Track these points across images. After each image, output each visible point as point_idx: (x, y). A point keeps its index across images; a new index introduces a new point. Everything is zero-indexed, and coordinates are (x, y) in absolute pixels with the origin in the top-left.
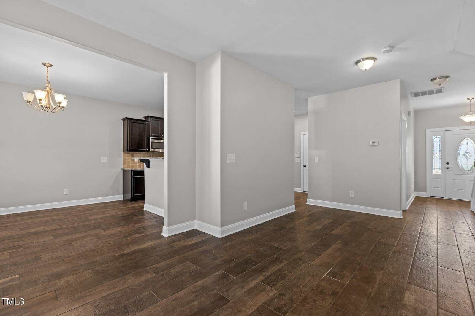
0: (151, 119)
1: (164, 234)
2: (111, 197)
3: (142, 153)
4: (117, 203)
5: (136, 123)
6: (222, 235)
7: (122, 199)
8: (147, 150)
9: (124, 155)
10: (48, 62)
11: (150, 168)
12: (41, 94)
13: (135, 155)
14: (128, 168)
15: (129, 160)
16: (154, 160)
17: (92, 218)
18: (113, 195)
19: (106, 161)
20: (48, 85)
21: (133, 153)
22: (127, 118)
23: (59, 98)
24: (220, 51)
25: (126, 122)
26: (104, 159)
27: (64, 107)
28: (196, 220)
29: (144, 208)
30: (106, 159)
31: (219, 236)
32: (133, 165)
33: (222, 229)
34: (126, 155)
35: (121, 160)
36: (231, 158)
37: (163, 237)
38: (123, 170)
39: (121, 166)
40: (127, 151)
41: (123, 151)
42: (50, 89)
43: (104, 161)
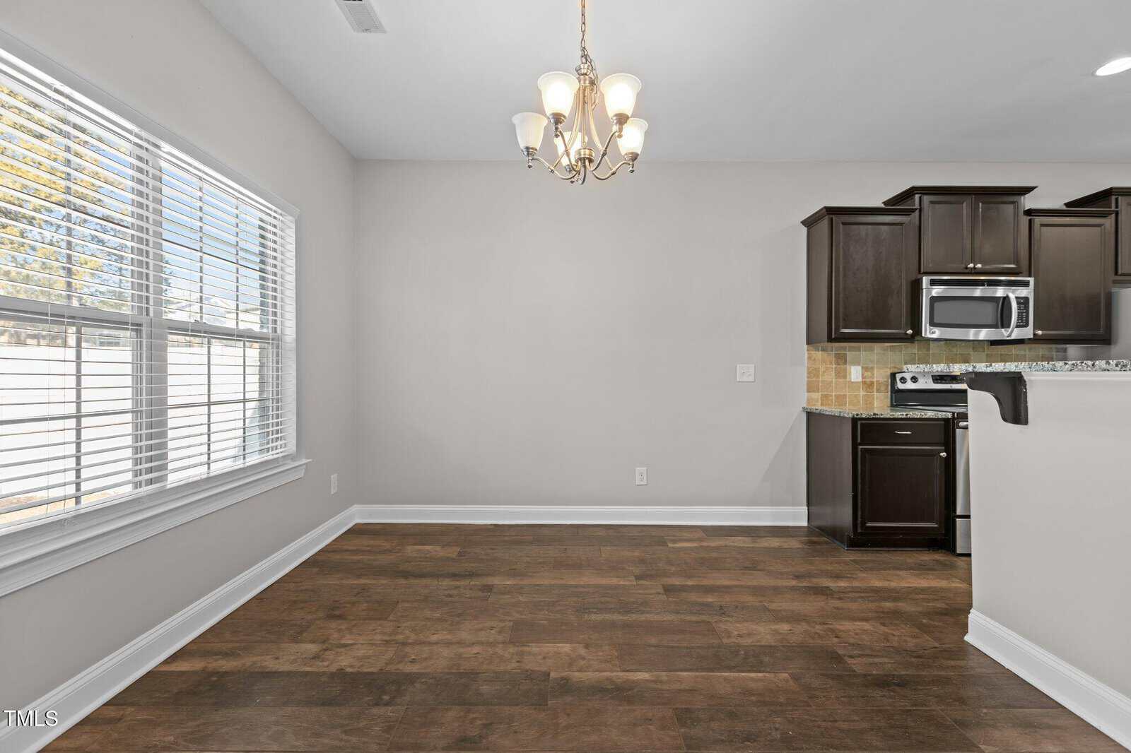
0: (926, 199)
3: (878, 347)
5: (861, 227)
8: (910, 332)
9: (809, 358)
11: (1026, 423)
13: (850, 355)
14: (824, 408)
15: (830, 376)
16: (1050, 376)
18: (773, 504)
19: (751, 379)
21: (845, 349)
22: (831, 211)
25: (824, 224)
26: (746, 372)
27: (635, 157)
29: (966, 632)
30: (752, 370)
32: (845, 396)
34: (819, 355)
35: (801, 375)
38: (810, 415)
39: (801, 400)
40: (830, 339)
41: (808, 343)
43: (745, 379)
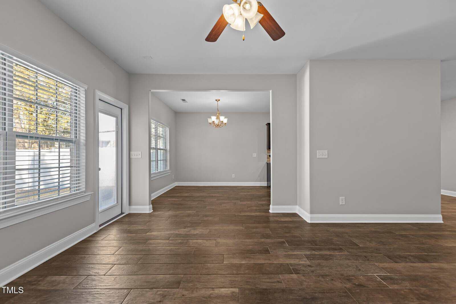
1: (271, 211)
2: (259, 183)
4: (261, 188)
6: (311, 221)
7: (267, 185)
9: (267, 152)
10: (218, 98)
12: (214, 118)
17: (241, 194)
18: (260, 182)
20: (218, 112)
22: (268, 124)
23: (222, 118)
24: (309, 61)
27: (226, 123)
28: (297, 206)
30: (256, 155)
31: (309, 221)
33: (311, 216)
36: (322, 154)
37: (269, 212)
38: (267, 163)
39: (266, 160)
41: (267, 149)
42: (219, 114)
43: (254, 156)
